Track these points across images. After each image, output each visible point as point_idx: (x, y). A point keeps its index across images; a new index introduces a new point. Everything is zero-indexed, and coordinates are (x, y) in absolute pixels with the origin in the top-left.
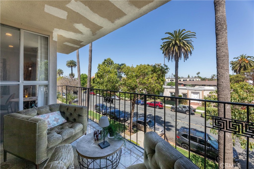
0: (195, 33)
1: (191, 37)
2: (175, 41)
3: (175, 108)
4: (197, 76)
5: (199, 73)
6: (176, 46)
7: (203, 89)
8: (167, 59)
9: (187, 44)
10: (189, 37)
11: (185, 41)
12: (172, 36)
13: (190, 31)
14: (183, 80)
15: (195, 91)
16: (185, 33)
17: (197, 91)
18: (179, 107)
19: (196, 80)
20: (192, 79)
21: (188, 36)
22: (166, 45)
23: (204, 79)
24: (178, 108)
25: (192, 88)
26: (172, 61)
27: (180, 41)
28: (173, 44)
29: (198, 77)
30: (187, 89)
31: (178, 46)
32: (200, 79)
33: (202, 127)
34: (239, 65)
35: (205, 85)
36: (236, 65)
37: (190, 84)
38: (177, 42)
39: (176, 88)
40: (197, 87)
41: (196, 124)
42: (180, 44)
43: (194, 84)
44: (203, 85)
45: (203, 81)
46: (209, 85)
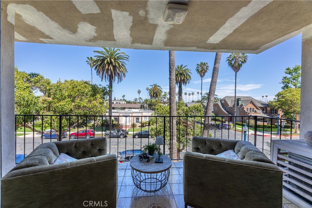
0: (129, 57)
1: (125, 60)
2: (110, 59)
3: (109, 134)
4: (122, 99)
5: (124, 96)
6: (111, 65)
7: (131, 111)
8: (100, 77)
9: (121, 66)
10: (123, 59)
11: (119, 61)
12: (107, 52)
13: (124, 53)
14: (116, 103)
15: (126, 114)
16: (120, 53)
17: (127, 114)
18: (114, 132)
19: (122, 103)
20: (118, 102)
21: (122, 57)
22: (99, 60)
23: (129, 102)
24: (113, 134)
25: (123, 111)
26: (106, 81)
27: (115, 59)
28: (108, 61)
29: (124, 100)
30: (118, 113)
31: (113, 65)
32: (125, 102)
33: (136, 146)
35: (131, 108)
36: (152, 92)
37: (120, 107)
38: (112, 60)
39: (109, 111)
40: (126, 110)
41: (131, 145)
42: (115, 64)
43: (123, 107)
44: (130, 108)
45: (128, 104)
46: (134, 108)
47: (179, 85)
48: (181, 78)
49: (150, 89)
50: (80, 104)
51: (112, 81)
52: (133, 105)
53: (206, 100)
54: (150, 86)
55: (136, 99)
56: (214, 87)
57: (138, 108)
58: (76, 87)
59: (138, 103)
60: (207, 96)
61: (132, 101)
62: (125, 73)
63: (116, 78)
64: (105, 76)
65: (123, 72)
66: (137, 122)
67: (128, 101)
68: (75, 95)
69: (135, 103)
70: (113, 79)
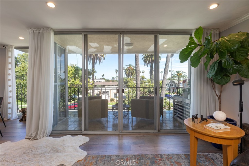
4: (102, 78)
5: (103, 75)
19: (102, 81)
20: (99, 81)
23: (107, 81)
29: (103, 78)
32: (105, 81)
34: (128, 71)
35: (110, 86)
36: (127, 71)
37: (100, 85)
43: (103, 85)
44: (108, 86)
45: (107, 82)
46: (112, 86)
47: (151, 65)
48: (152, 59)
49: (126, 68)
50: (74, 83)
51: (94, 64)
52: (111, 82)
53: (176, 77)
54: (126, 66)
55: (114, 77)
56: (167, 69)
57: (116, 86)
58: (71, 71)
59: (115, 81)
60: (176, 74)
61: (110, 80)
62: (105, 57)
63: (98, 61)
64: (89, 60)
65: (103, 56)
66: (115, 97)
67: (107, 79)
68: (71, 76)
69: (113, 81)
70: (95, 62)
